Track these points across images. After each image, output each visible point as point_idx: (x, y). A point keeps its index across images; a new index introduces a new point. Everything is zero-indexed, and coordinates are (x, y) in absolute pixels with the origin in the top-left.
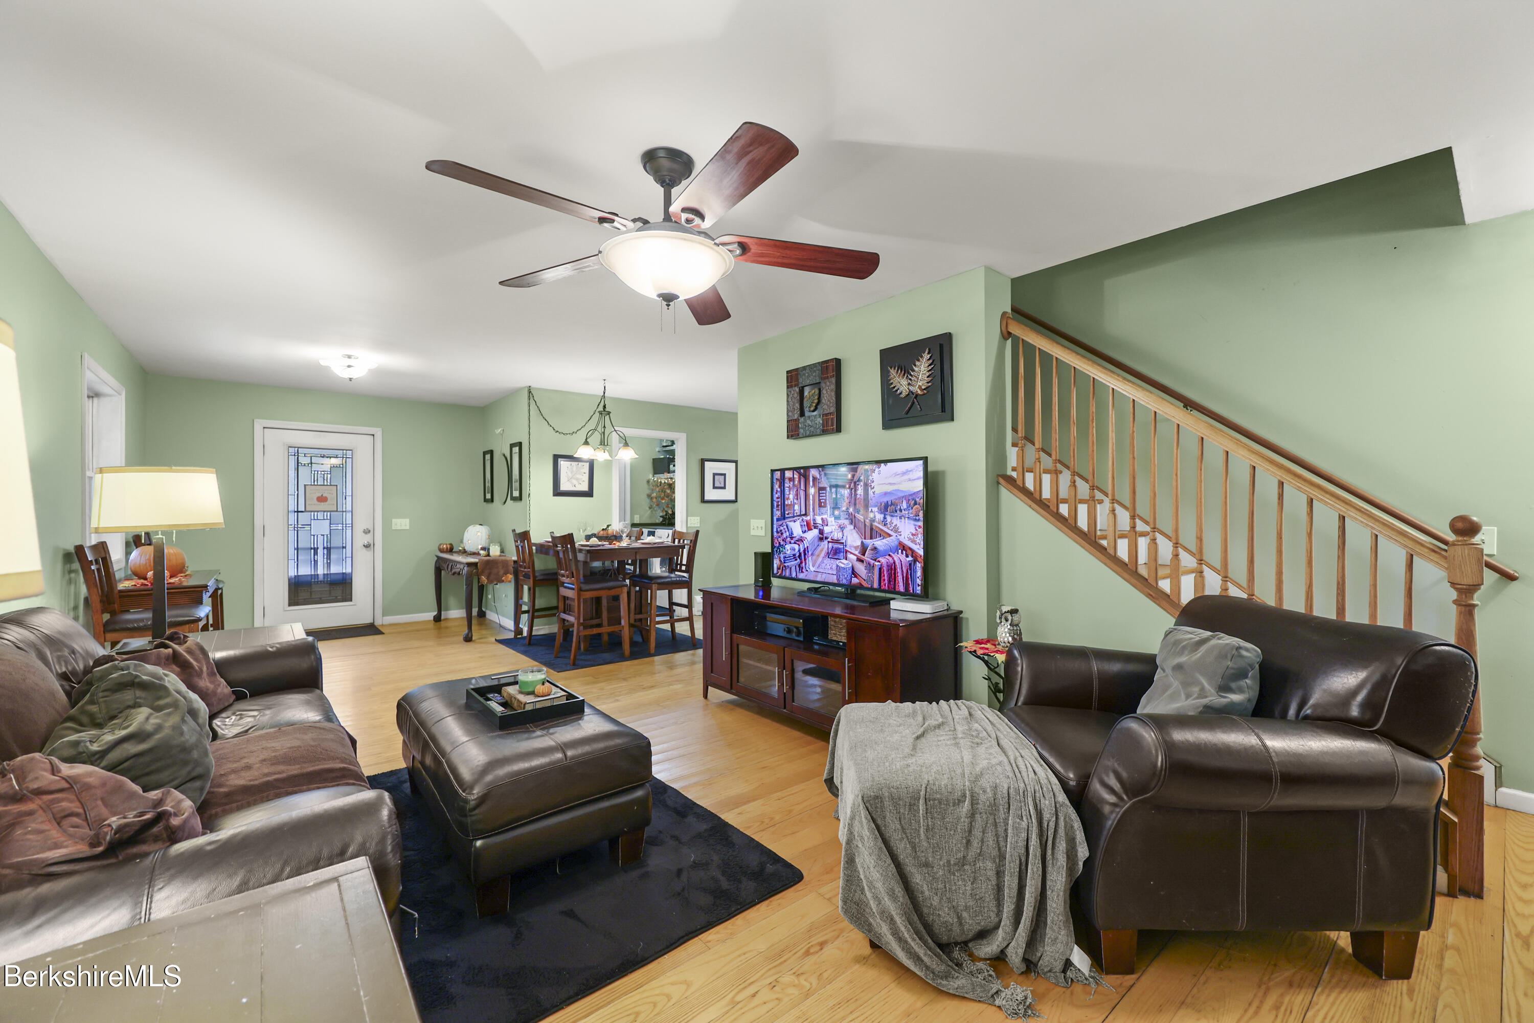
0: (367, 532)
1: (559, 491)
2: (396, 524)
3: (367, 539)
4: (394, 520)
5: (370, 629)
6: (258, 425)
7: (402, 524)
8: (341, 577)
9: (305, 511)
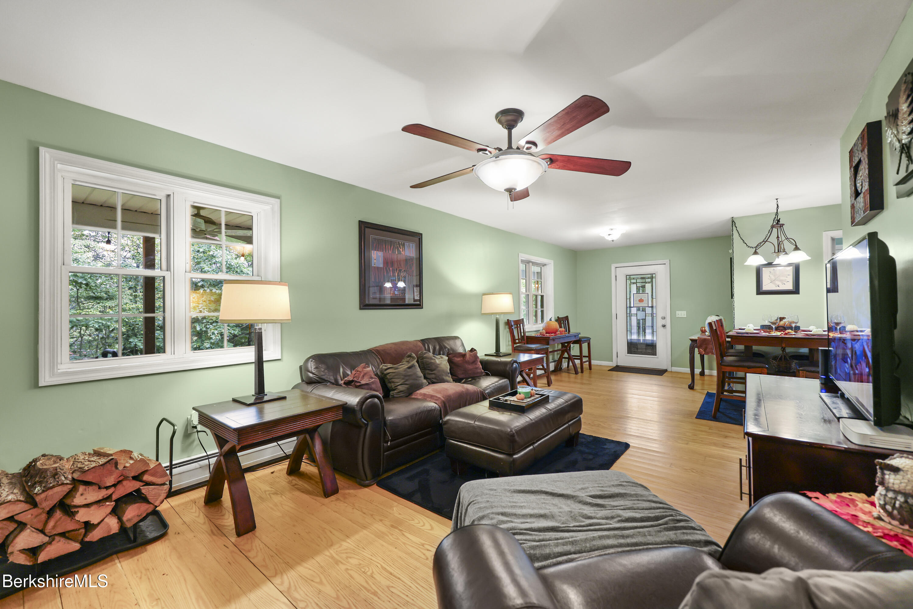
0: (664, 318)
1: (761, 291)
2: (678, 314)
3: (663, 322)
4: (677, 312)
5: (660, 372)
6: (613, 266)
7: (682, 314)
8: (651, 342)
9: (634, 307)
